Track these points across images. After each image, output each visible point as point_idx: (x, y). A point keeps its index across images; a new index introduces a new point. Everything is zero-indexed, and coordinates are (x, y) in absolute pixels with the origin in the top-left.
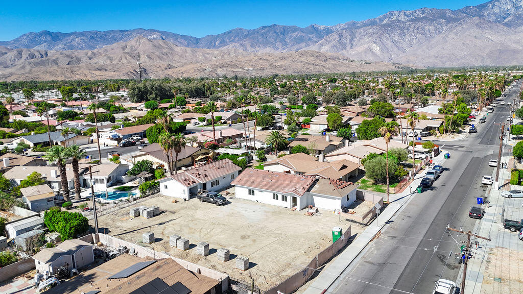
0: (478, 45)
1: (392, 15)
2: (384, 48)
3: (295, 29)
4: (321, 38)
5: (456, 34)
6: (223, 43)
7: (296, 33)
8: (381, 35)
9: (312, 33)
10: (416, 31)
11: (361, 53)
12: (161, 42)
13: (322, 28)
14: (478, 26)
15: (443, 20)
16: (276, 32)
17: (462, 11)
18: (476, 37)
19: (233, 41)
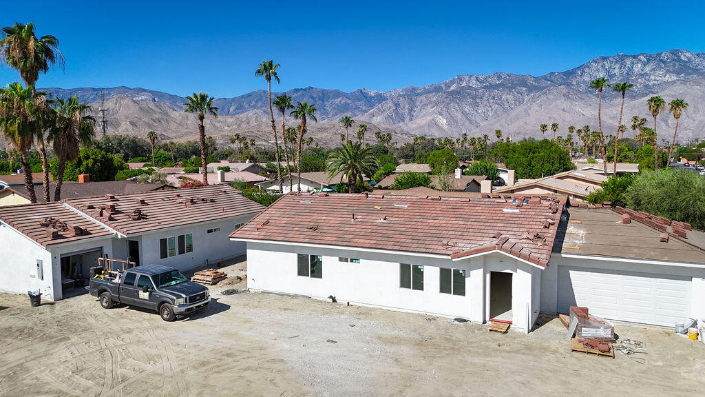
0: (567, 120)
1: (461, 80)
2: (452, 121)
3: (338, 94)
4: (372, 106)
5: (540, 106)
6: (240, 109)
7: (339, 99)
8: (448, 104)
9: (360, 100)
10: (491, 101)
11: (424, 125)
12: (151, 105)
13: (372, 93)
14: (566, 96)
15: (524, 89)
16: (312, 98)
17: (545, 78)
18: (564, 110)
19: (254, 107)
